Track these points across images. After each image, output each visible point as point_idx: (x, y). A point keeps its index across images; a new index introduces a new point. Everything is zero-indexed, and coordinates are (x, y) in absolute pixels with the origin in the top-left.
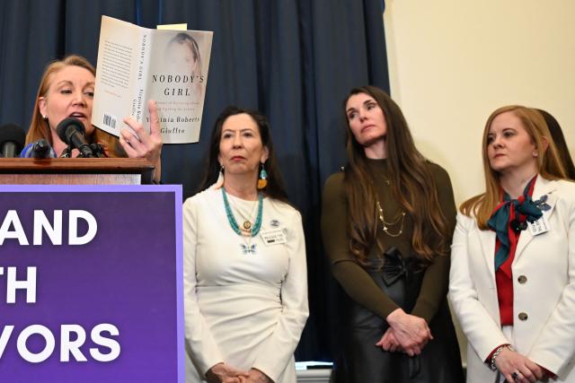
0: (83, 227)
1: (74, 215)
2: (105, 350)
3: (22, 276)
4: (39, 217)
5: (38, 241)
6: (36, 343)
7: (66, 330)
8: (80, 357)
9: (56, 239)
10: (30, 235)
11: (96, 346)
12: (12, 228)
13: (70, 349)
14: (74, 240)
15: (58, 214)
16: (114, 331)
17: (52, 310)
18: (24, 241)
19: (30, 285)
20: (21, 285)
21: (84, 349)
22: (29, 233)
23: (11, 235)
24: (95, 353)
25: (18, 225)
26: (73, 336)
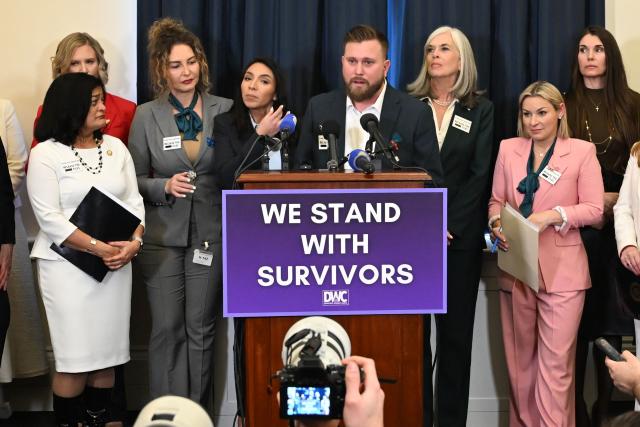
0: (392, 212)
1: (388, 206)
2: (405, 278)
3: (360, 239)
4: (369, 207)
5: (368, 220)
6: (369, 274)
7: (384, 267)
8: (392, 281)
9: (378, 219)
10: (364, 217)
11: (400, 276)
12: (354, 213)
13: (387, 277)
14: (388, 219)
15: (379, 205)
16: (410, 268)
17: (377, 257)
18: (361, 220)
19: (365, 244)
20: (360, 244)
21: (394, 277)
22: (364, 215)
23: (354, 217)
24: (400, 279)
25: (357, 211)
26: (388, 271)
